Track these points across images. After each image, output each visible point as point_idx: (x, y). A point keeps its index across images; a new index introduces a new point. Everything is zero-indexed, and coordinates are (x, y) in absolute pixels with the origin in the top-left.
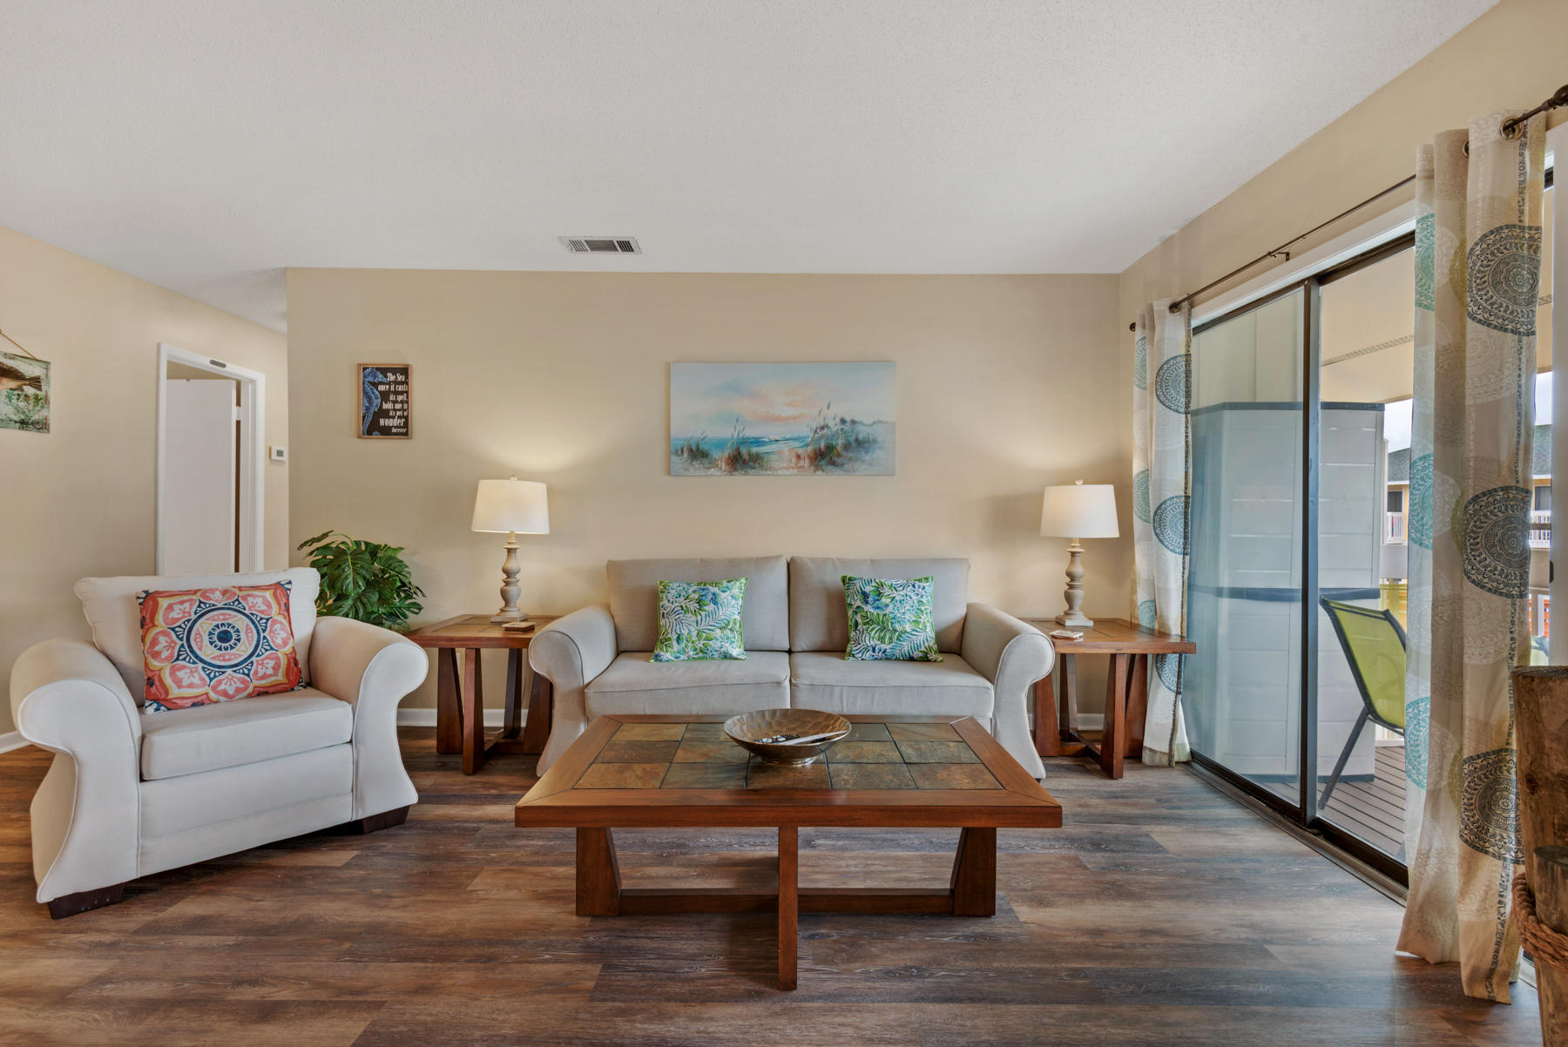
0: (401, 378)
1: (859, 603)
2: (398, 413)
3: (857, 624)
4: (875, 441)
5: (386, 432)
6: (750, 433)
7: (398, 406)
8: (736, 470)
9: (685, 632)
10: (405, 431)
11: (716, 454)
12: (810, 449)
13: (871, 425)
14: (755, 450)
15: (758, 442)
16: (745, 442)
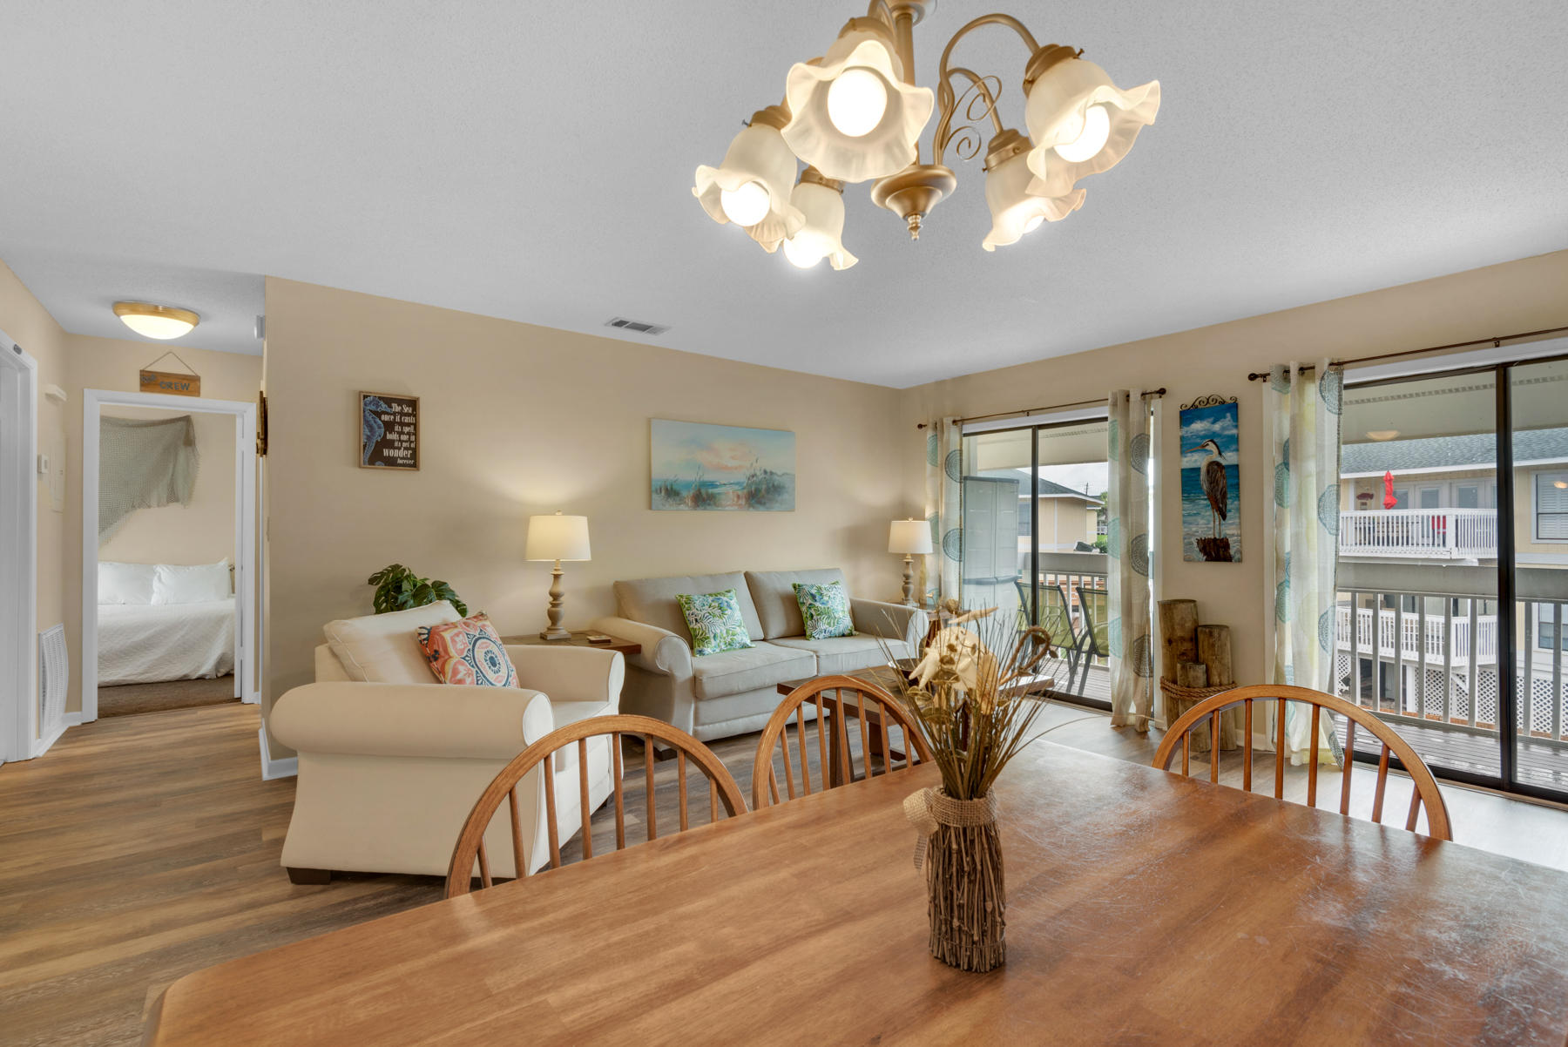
0: (407, 409)
1: (810, 601)
2: (404, 445)
3: (812, 616)
4: (783, 487)
5: (391, 462)
6: (708, 477)
7: (404, 437)
8: (698, 506)
9: (718, 631)
10: (413, 463)
11: (684, 493)
12: (745, 491)
14: (710, 491)
15: (713, 485)
16: (704, 484)
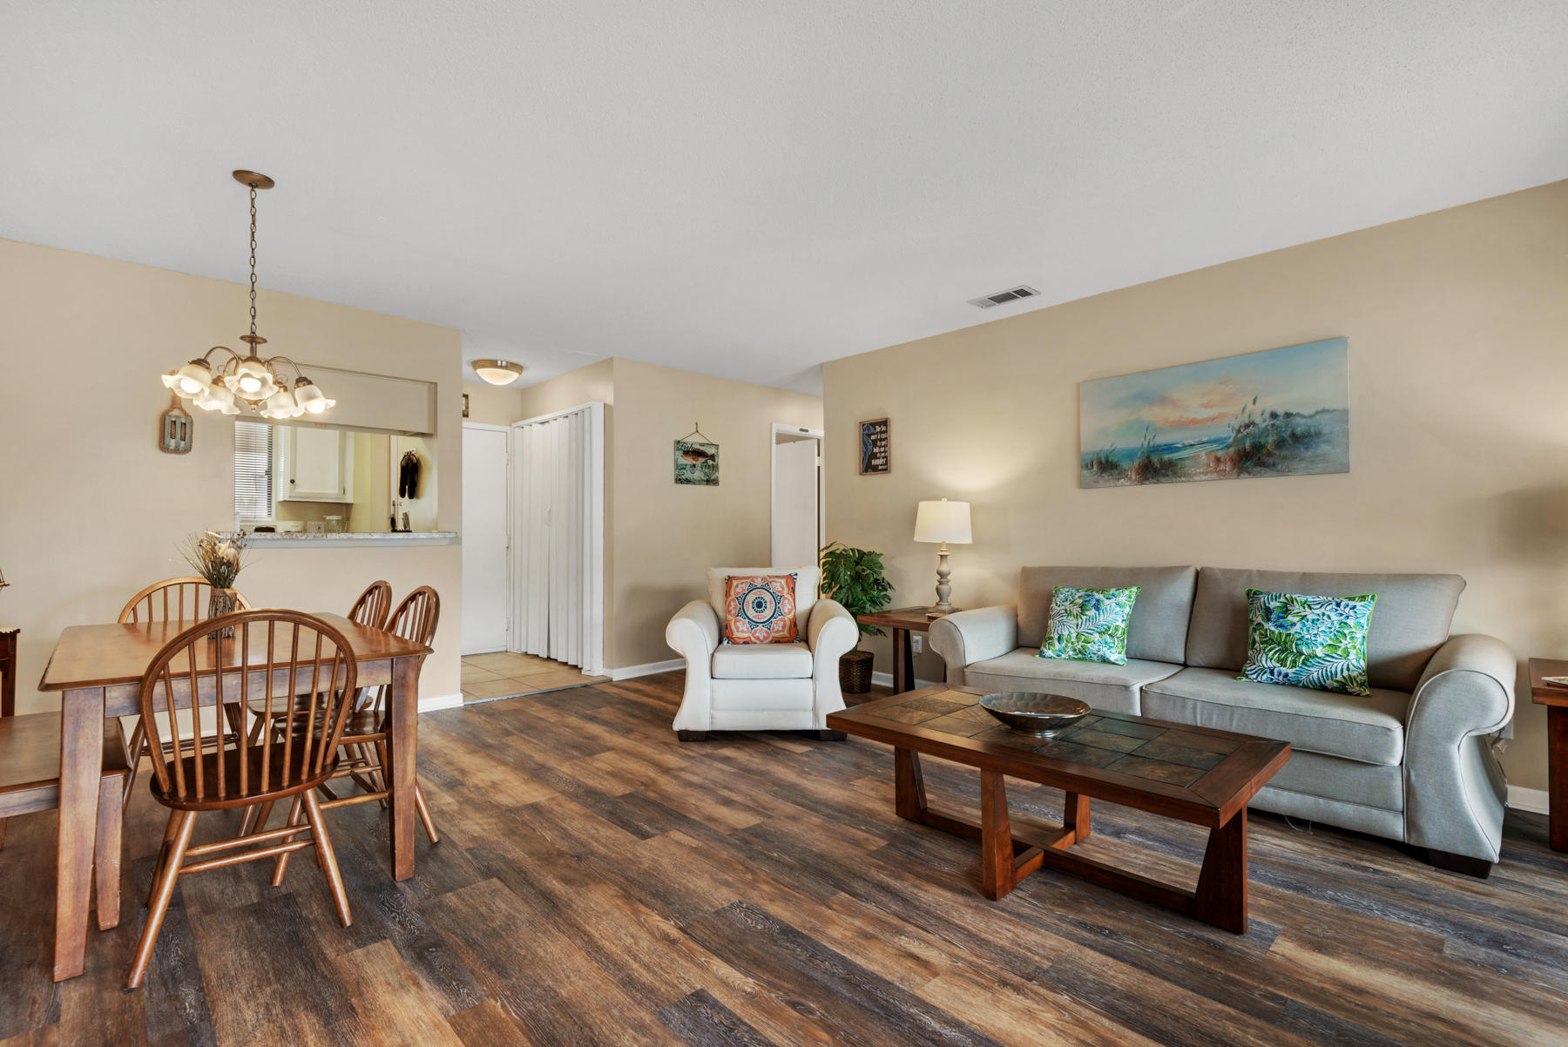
0: (883, 428)
1: (1259, 620)
2: (882, 455)
3: (1254, 642)
4: (1318, 434)
5: (875, 469)
6: (1161, 440)
7: (882, 449)
8: (1147, 479)
9: (1066, 633)
10: (886, 469)
11: (1125, 465)
12: (1232, 450)
13: (1311, 417)
14: (1166, 457)
15: (1170, 448)
